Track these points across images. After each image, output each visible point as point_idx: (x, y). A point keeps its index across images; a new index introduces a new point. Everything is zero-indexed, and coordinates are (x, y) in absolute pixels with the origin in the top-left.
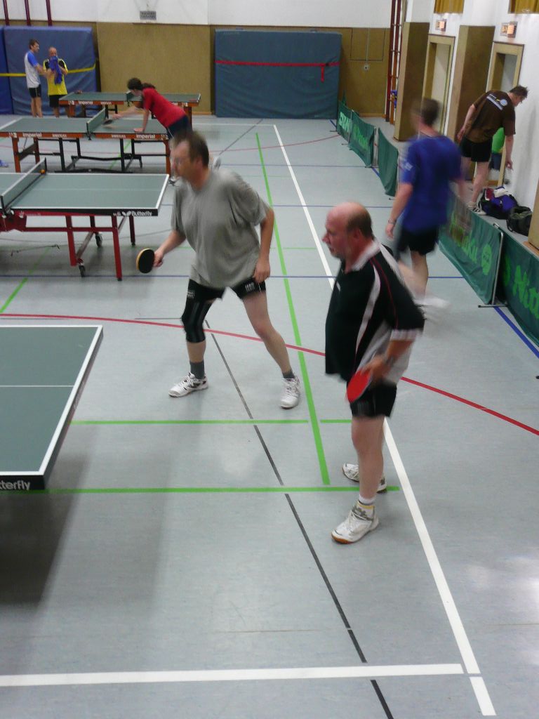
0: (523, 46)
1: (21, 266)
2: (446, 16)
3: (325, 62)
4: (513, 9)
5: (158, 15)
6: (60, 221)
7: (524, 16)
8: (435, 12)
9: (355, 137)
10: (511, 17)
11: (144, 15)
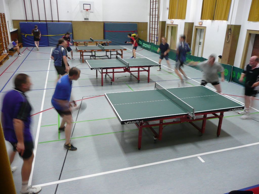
0: (206, 27)
1: (126, 81)
2: (173, 20)
3: (133, 31)
4: (201, 19)
5: (89, 19)
6: (137, 69)
7: (205, 21)
8: (168, 18)
9: (152, 49)
10: (201, 21)
11: (85, 19)
